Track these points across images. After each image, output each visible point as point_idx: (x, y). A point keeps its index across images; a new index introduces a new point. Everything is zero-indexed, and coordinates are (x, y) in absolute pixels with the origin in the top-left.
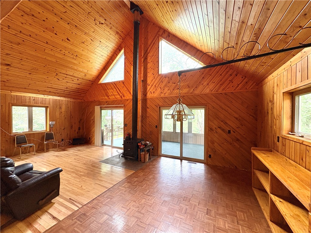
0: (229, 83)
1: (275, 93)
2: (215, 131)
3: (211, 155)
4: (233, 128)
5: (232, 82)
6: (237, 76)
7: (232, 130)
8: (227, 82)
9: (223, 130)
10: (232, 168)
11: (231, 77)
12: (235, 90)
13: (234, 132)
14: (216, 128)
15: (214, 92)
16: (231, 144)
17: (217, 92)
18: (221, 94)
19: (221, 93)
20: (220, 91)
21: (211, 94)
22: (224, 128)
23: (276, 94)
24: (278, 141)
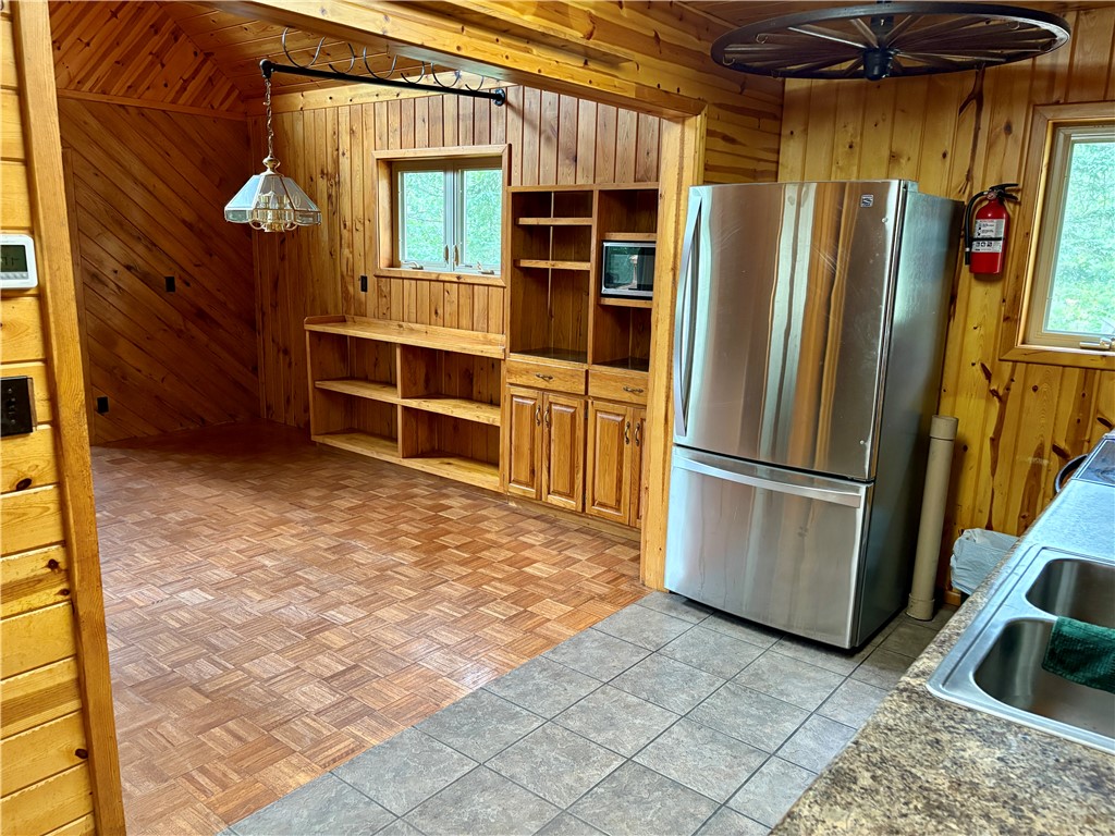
0: (152, 64)
1: (344, 154)
2: (112, 285)
3: (105, 399)
4: (184, 270)
5: (163, 66)
6: (176, 39)
7: (180, 278)
8: (144, 58)
9: (145, 278)
10: (191, 428)
11: (156, 37)
12: (174, 102)
13: (188, 285)
14: (116, 272)
15: (91, 90)
16: (179, 333)
17: (104, 98)
18: (122, 111)
19: (120, 106)
20: (117, 95)
21: (78, 100)
22: (147, 269)
23: (348, 154)
24: (364, 289)
